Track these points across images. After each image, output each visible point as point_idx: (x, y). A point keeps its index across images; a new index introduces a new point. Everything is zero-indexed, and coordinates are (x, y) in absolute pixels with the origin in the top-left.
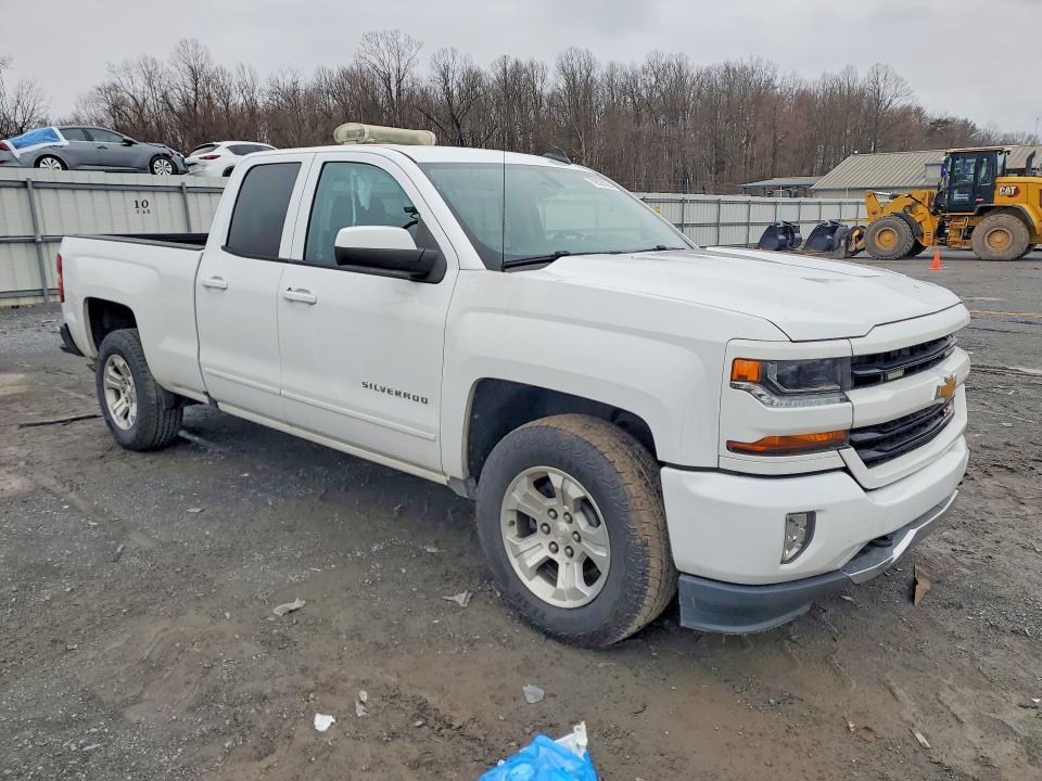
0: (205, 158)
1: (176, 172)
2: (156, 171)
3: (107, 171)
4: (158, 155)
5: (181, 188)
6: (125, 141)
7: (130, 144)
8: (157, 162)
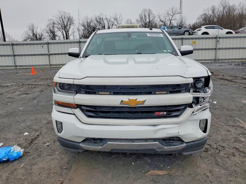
0: (198, 30)
1: (190, 34)
2: (185, 34)
3: (176, 35)
4: (186, 31)
5: (182, 38)
6: (179, 28)
7: (180, 29)
8: (186, 32)
